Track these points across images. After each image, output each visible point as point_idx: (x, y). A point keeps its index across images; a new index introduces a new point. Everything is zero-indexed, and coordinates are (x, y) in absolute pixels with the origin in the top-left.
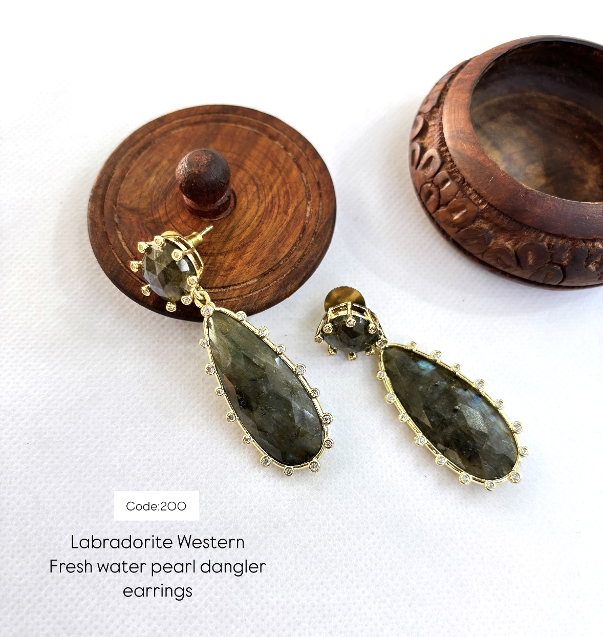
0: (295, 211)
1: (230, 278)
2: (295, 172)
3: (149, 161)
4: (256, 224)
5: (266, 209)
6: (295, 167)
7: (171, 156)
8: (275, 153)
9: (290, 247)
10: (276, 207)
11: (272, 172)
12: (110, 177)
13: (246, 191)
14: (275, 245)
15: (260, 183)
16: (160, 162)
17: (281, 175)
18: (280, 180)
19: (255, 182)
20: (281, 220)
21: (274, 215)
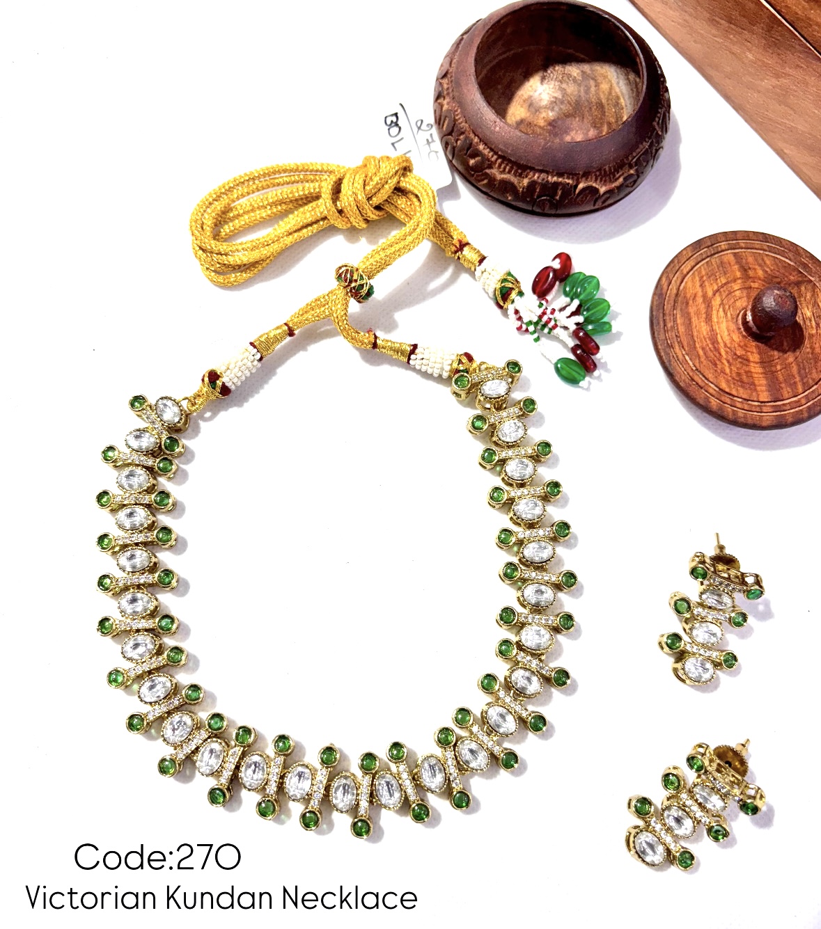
0: (699, 355)
1: (697, 278)
2: (724, 386)
4: (714, 328)
5: (718, 343)
6: (727, 390)
8: (749, 391)
9: (679, 325)
10: (712, 349)
11: (738, 374)
13: (741, 347)
14: (690, 319)
17: (730, 376)
18: (728, 371)
19: (743, 359)
20: (701, 341)
21: (709, 342)
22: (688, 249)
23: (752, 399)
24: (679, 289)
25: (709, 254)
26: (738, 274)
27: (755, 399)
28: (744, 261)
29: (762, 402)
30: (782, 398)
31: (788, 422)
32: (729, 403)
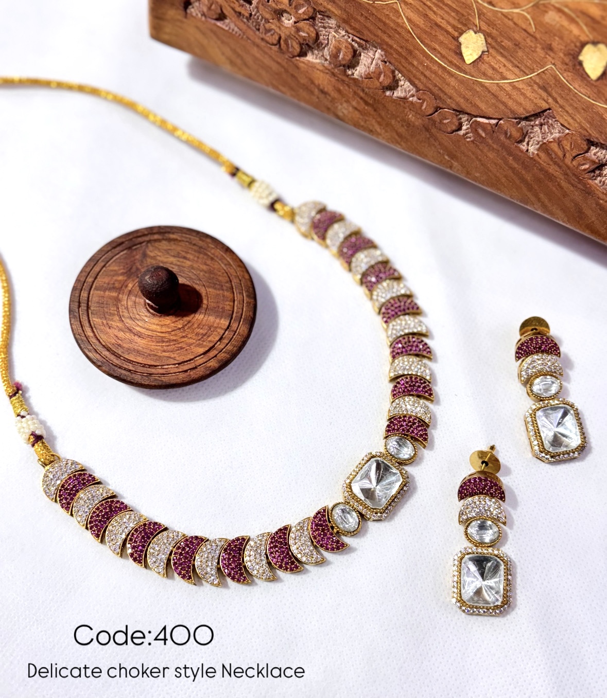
0: (167, 357)
1: (102, 327)
2: (202, 350)
3: (188, 253)
5: (165, 337)
6: (207, 349)
7: (195, 265)
8: (215, 333)
9: (135, 360)
10: (167, 344)
11: (197, 334)
12: (169, 232)
13: (177, 321)
14: (134, 350)
15: (186, 328)
16: (189, 260)
17: (196, 341)
18: (191, 341)
19: (186, 325)
20: (156, 349)
21: (160, 344)
22: (72, 322)
23: (221, 334)
24: (103, 346)
25: (85, 308)
26: (114, 294)
27: (223, 332)
28: (105, 285)
29: (228, 328)
30: (231, 312)
31: (252, 316)
32: (217, 352)
